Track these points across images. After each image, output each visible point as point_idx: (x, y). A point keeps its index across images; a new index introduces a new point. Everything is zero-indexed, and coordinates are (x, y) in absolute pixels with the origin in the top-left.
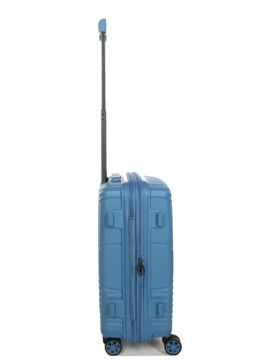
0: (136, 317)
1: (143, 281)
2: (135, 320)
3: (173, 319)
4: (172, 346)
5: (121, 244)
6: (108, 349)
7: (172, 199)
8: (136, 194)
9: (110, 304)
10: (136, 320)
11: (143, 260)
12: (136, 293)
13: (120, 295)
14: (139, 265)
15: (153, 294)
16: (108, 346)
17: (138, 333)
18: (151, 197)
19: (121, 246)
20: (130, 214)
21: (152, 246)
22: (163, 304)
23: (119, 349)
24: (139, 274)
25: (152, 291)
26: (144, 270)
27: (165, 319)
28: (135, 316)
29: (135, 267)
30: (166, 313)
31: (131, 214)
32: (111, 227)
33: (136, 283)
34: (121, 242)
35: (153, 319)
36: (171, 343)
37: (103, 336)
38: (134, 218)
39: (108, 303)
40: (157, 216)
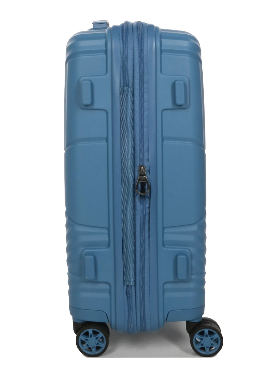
0: (135, 281)
1: (147, 211)
2: (133, 287)
3: (206, 287)
4: (204, 338)
5: (107, 140)
6: (83, 342)
7: (204, 57)
8: (133, 45)
9: (85, 255)
10: (135, 285)
11: (147, 169)
12: (135, 233)
13: (105, 238)
14: (140, 180)
15: (167, 237)
16: (82, 337)
17: (139, 312)
18: (161, 51)
19: (106, 143)
20: (122, 81)
21: (164, 143)
22: (186, 255)
23: (103, 345)
24: (141, 196)
25: (166, 230)
26: (149, 188)
27: (192, 285)
28: (132, 279)
29: (131, 184)
30: (192, 274)
31: (124, 82)
32: (87, 107)
33: (135, 215)
34: (106, 136)
35: (167, 286)
36: (202, 333)
37: (74, 319)
38: (130, 89)
39: (81, 254)
40: (174, 86)
